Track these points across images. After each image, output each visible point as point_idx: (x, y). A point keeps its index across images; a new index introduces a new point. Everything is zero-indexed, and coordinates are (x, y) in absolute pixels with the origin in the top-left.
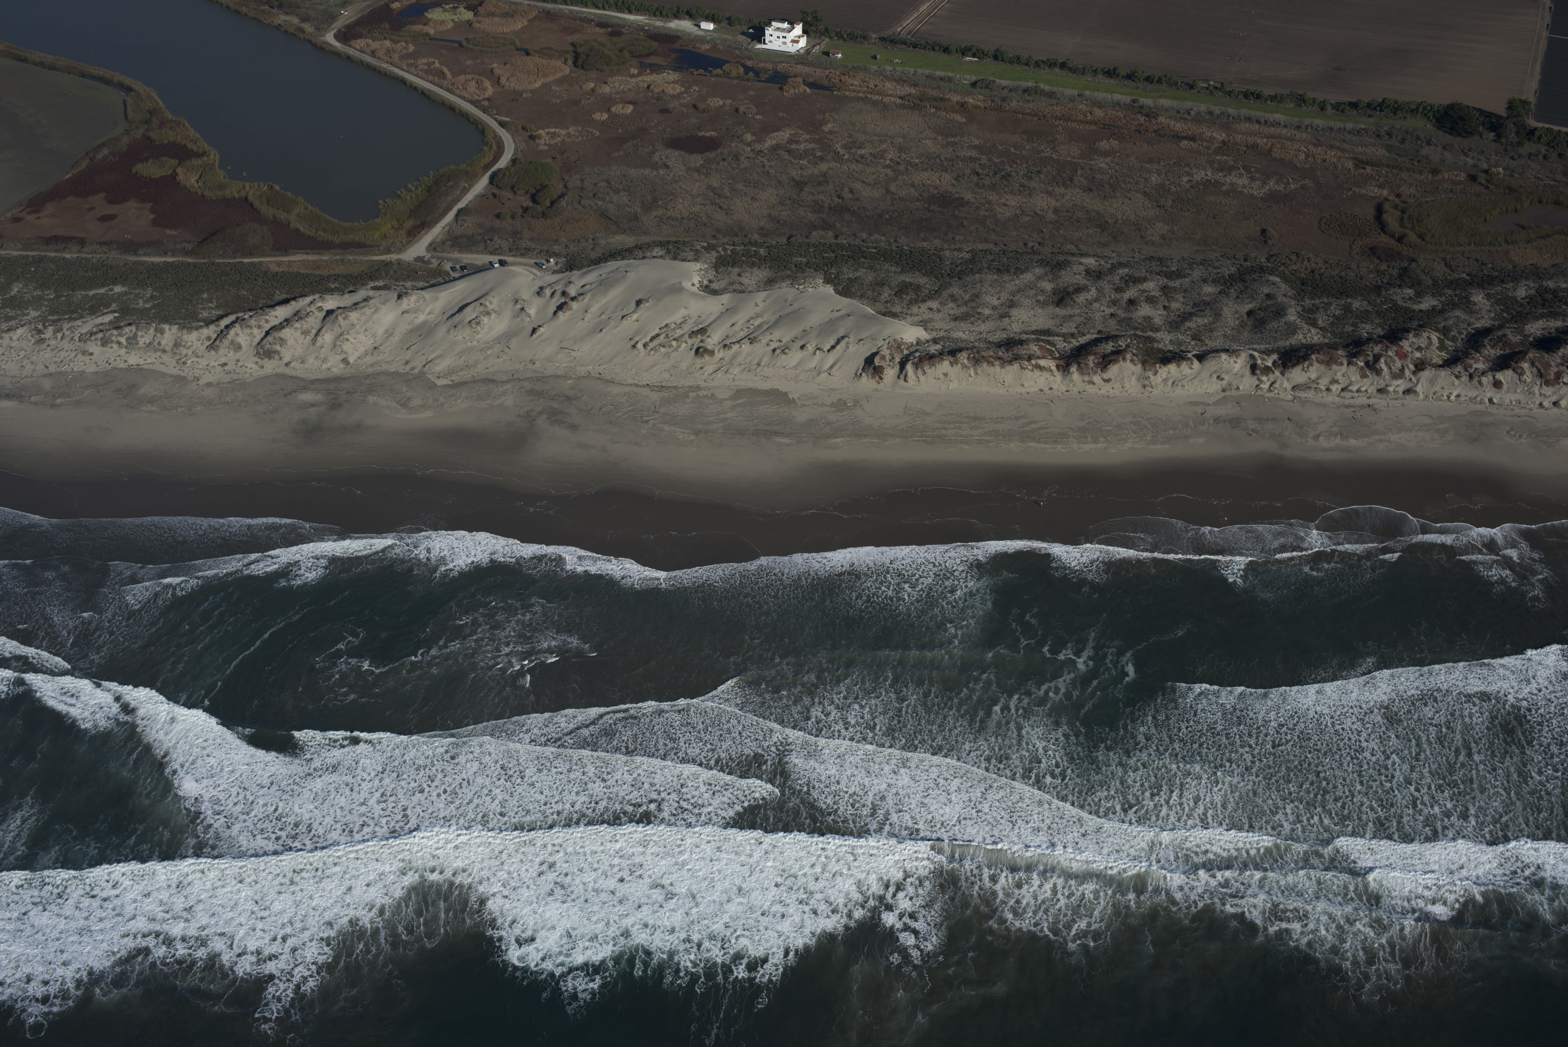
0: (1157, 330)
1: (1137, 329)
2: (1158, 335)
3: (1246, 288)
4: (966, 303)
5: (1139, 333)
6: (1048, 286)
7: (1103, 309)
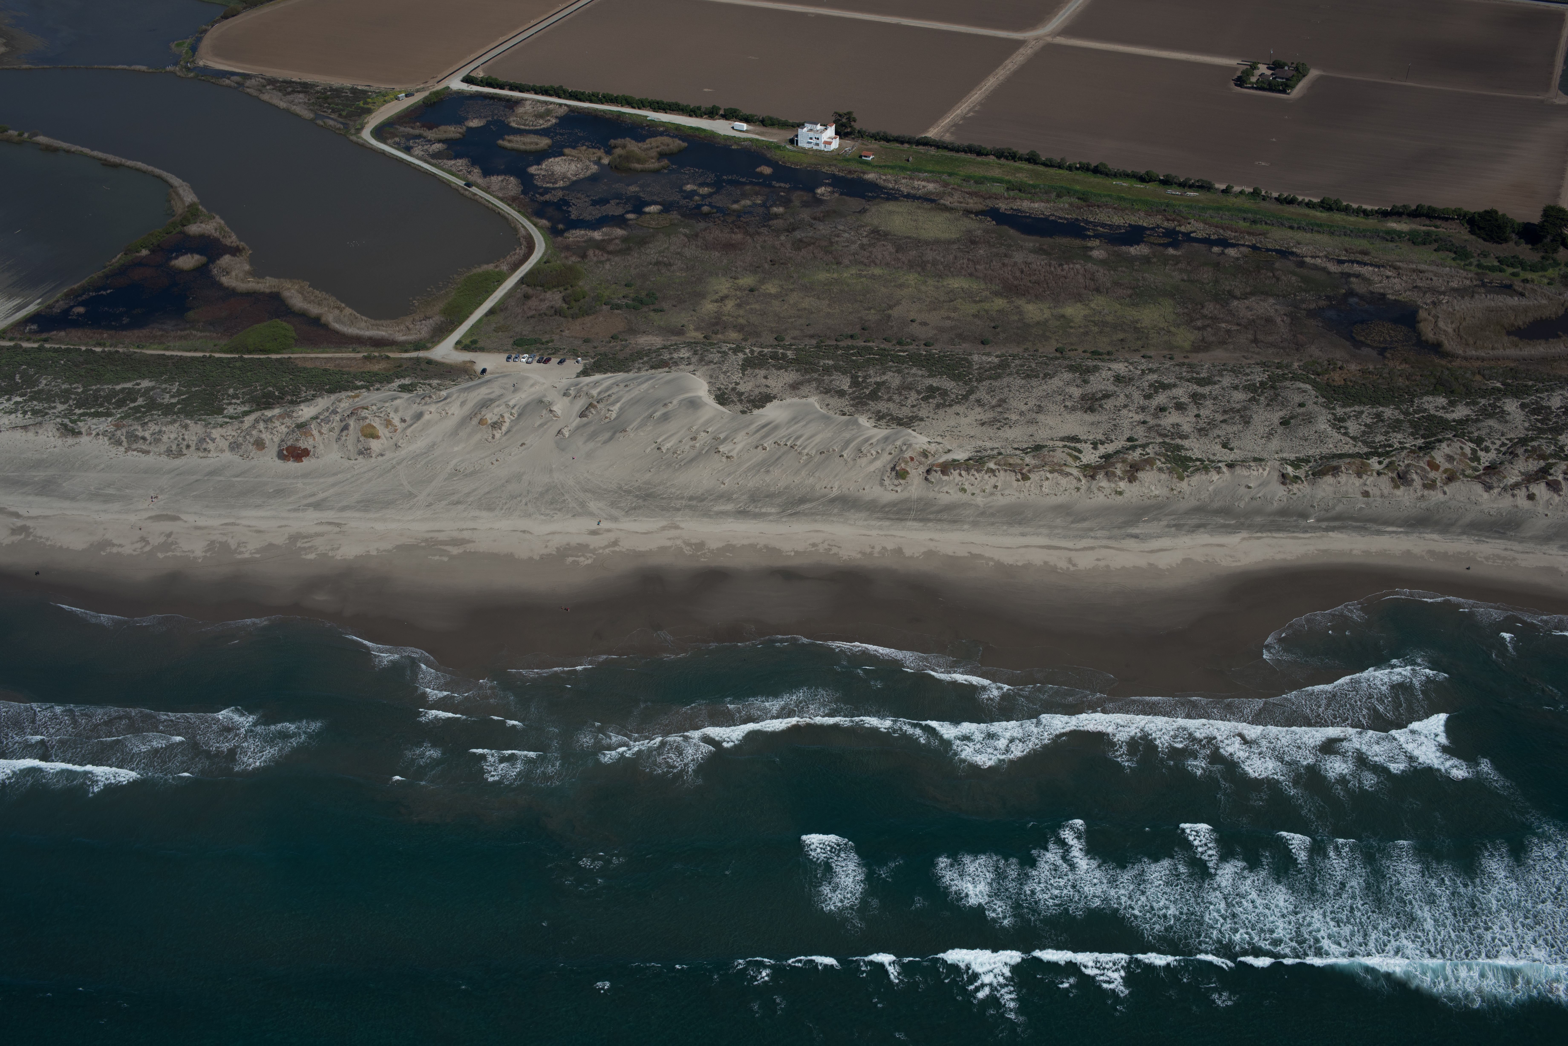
0: (1186, 437)
1: (1166, 436)
2: (1186, 443)
3: (1277, 395)
4: (993, 407)
5: (1167, 440)
6: (1076, 392)
7: (1130, 416)
